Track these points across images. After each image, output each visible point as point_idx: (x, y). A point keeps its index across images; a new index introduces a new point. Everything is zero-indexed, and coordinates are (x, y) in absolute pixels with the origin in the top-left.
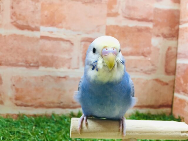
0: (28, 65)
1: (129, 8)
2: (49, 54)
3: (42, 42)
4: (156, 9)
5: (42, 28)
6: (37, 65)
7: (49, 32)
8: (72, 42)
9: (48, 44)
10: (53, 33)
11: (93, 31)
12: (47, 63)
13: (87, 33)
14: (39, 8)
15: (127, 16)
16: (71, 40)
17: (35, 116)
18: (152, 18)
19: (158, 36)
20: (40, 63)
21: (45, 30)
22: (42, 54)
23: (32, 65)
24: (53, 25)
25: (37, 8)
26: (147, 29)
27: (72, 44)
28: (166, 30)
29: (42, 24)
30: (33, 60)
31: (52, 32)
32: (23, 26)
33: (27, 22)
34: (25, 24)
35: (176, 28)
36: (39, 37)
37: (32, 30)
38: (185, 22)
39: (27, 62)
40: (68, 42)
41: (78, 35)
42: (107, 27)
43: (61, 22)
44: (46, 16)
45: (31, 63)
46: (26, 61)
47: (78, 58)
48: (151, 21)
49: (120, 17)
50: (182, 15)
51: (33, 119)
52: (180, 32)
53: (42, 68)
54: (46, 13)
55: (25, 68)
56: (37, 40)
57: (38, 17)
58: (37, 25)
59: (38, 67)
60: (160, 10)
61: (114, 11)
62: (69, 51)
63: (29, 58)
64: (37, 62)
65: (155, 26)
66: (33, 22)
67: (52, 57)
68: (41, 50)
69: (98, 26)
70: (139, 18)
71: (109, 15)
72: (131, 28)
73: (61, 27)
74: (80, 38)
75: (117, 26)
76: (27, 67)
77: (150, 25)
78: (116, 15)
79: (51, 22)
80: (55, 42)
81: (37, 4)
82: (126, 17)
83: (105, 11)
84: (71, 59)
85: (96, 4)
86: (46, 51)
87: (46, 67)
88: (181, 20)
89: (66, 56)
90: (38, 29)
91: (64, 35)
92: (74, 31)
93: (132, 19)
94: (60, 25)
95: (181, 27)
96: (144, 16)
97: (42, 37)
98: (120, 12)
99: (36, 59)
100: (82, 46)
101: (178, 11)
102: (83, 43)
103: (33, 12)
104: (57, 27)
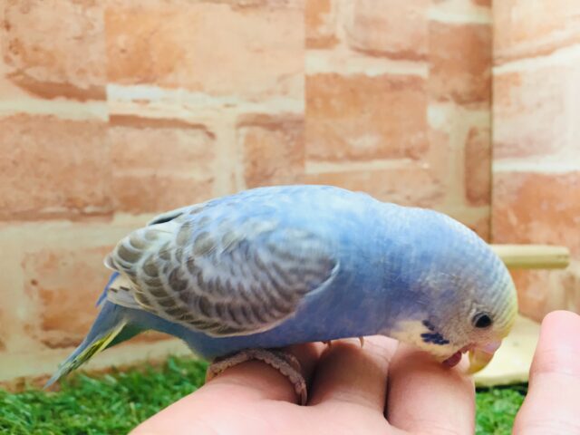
0: (76, 211)
1: (363, 22)
2: (141, 173)
3: (115, 133)
4: (433, 23)
5: (112, 90)
6: (105, 209)
7: (135, 101)
8: (211, 130)
9: (137, 140)
10: (152, 105)
11: (270, 93)
12: (137, 200)
13: (254, 101)
14: (99, 26)
15: (360, 46)
16: (207, 123)
17: (113, 371)
18: (423, 50)
19: (442, 99)
20: (116, 203)
21: (122, 97)
22: (119, 174)
23: (89, 210)
24: (147, 78)
25: (92, 27)
26: (415, 82)
27: (211, 135)
28: (461, 83)
29: (113, 76)
30: (92, 195)
31: (147, 102)
32: (49, 84)
33: (62, 72)
34: (55, 79)
35: (486, 74)
36: (106, 119)
37: (82, 96)
38: (509, 59)
39: (71, 202)
40: (199, 131)
41: (227, 106)
42: (308, 78)
43: (170, 70)
44: (123, 51)
45: (86, 205)
46: (70, 200)
47: (233, 176)
48: (424, 58)
49: (342, 50)
50: (499, 38)
51: (112, 380)
52: (496, 86)
53: (122, 219)
54: (121, 40)
55: (67, 224)
56: (100, 129)
57: (96, 53)
58: (96, 81)
59: (109, 215)
60: (444, 26)
61: (323, 31)
62: (203, 157)
63: (79, 190)
64: (107, 200)
65: (434, 71)
66: (82, 72)
67: (154, 180)
68: (117, 161)
69: (282, 78)
70: (392, 50)
71: (312, 43)
72: (374, 79)
73: (174, 86)
74: (232, 116)
75: (336, 76)
76: (74, 219)
77: (421, 70)
78: (328, 42)
79: (140, 68)
80: (156, 134)
81: (89, 13)
82: (358, 50)
83: (300, 32)
84: (211, 181)
85: (272, 10)
86: (132, 163)
87: (137, 214)
88: (496, 53)
89: (196, 175)
90: (100, 96)
91: (185, 107)
92: (213, 94)
93: (372, 53)
94: (170, 78)
95: (497, 71)
96: (406, 44)
97: (117, 120)
98: (341, 34)
99: (100, 190)
100: (242, 140)
101: (489, 29)
102: (244, 131)
103: (80, 39)
104: (159, 85)
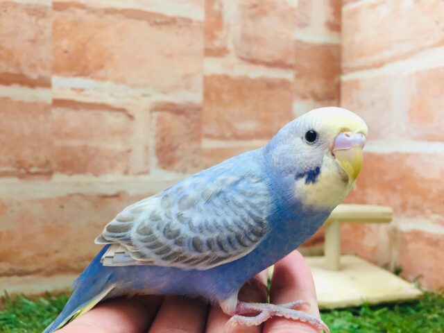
0: (23, 171)
1: (247, 38)
2: (75, 143)
3: (56, 113)
4: (298, 42)
5: (56, 80)
6: (46, 170)
7: (73, 89)
8: (131, 113)
9: (73, 119)
10: (85, 93)
11: (176, 87)
12: (71, 164)
13: (164, 92)
14: (48, 32)
15: (244, 55)
16: (127, 108)
17: (47, 295)
18: (291, 61)
19: (304, 97)
20: (54, 165)
21: (64, 86)
22: (58, 143)
23: (33, 170)
24: (83, 72)
25: (43, 33)
26: (284, 84)
27: (131, 117)
28: (318, 86)
29: (57, 70)
30: (37, 159)
31: (82, 90)
32: (7, 74)
33: (18, 65)
34: (12, 70)
35: (336, 81)
36: (49, 101)
37: (32, 84)
38: (353, 70)
39: (20, 164)
40: (120, 114)
41: (144, 95)
42: (206, 78)
43: (101, 67)
44: (66, 52)
45: (31, 166)
46: (19, 162)
47: (146, 148)
48: (290, 67)
49: (232, 58)
50: (346, 55)
51: (46, 303)
52: (343, 89)
53: (59, 178)
54: (65, 44)
55: (15, 180)
56: (46, 109)
57: (45, 53)
58: (44, 73)
59: (49, 174)
60: (306, 44)
61: (217, 44)
62: (125, 133)
63: (27, 155)
64: (47, 163)
65: (298, 77)
66: (33, 66)
67: (85, 149)
68: (57, 133)
69: (186, 76)
70: (268, 60)
71: (209, 52)
72: (254, 81)
73: (104, 79)
74: (147, 103)
75: (226, 77)
76: (21, 177)
77: (289, 75)
78: (221, 52)
79: (78, 65)
80: (89, 114)
81: (41, 23)
82: (243, 59)
83: (200, 44)
84: (129, 151)
85: (180, 27)
86: (69, 136)
87: (71, 174)
88: (344, 65)
89: (117, 146)
90: (46, 84)
91: (112, 95)
92: (134, 86)
93: (253, 61)
94: (101, 73)
95: (345, 78)
96: (278, 56)
97: (58, 103)
98: (230, 46)
99: (43, 155)
100: (154, 121)
101: (339, 48)
102: (156, 114)
103: (33, 41)
104: (92, 78)
